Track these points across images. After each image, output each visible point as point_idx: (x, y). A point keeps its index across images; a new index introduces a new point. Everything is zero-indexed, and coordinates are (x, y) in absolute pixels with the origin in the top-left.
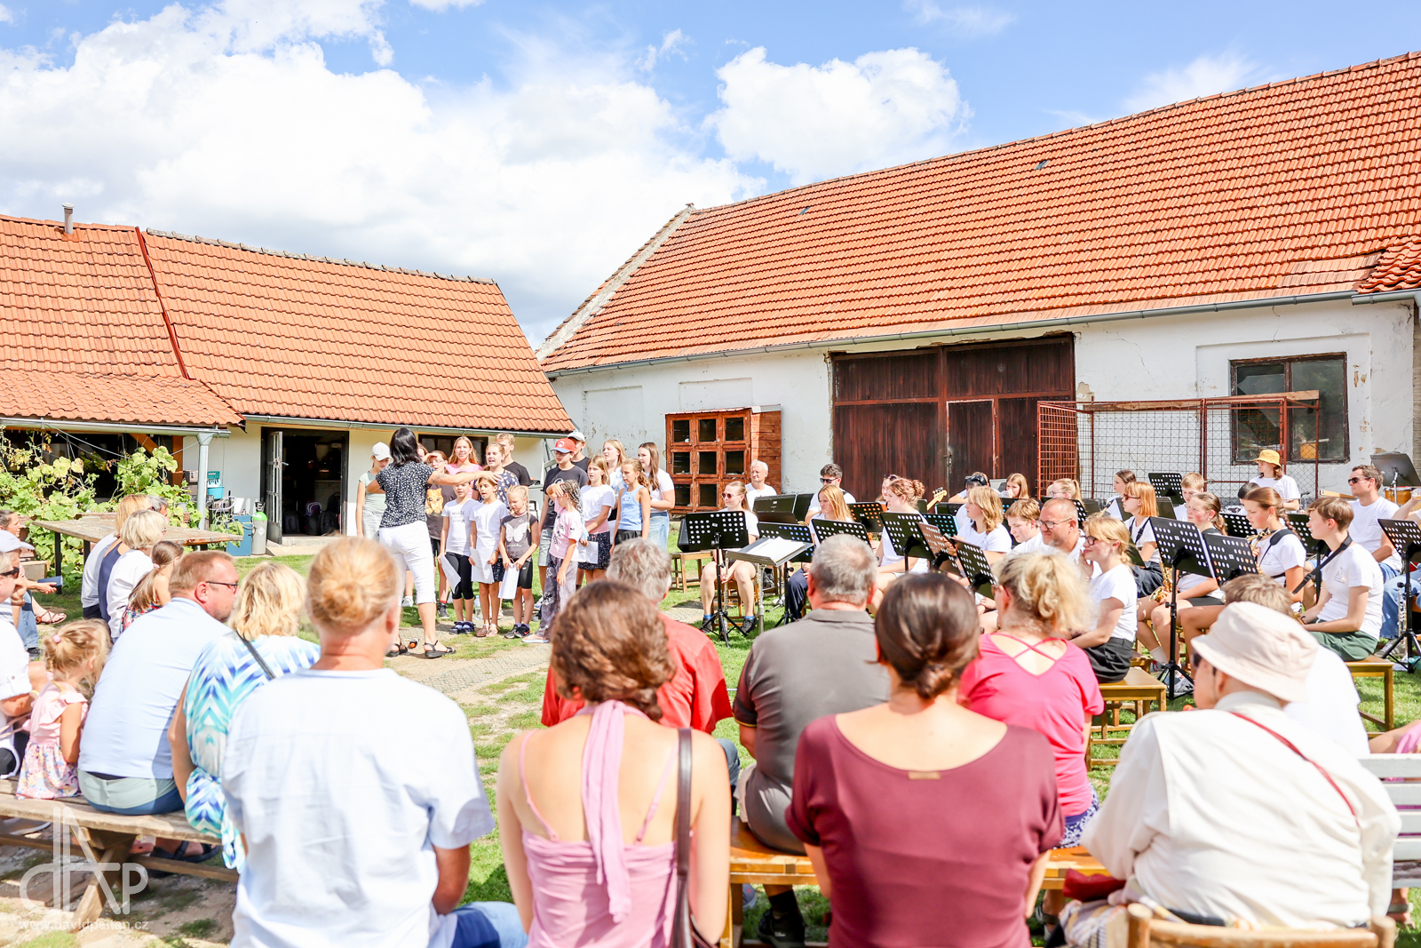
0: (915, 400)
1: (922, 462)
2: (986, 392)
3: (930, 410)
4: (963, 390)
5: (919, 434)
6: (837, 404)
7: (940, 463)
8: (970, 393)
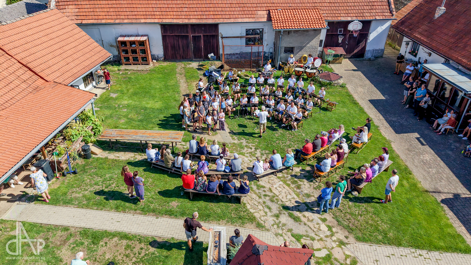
0: (183, 34)
1: (186, 47)
2: (200, 33)
3: (187, 37)
4: (195, 32)
5: (185, 42)
6: (163, 34)
7: (190, 47)
8: (196, 33)
